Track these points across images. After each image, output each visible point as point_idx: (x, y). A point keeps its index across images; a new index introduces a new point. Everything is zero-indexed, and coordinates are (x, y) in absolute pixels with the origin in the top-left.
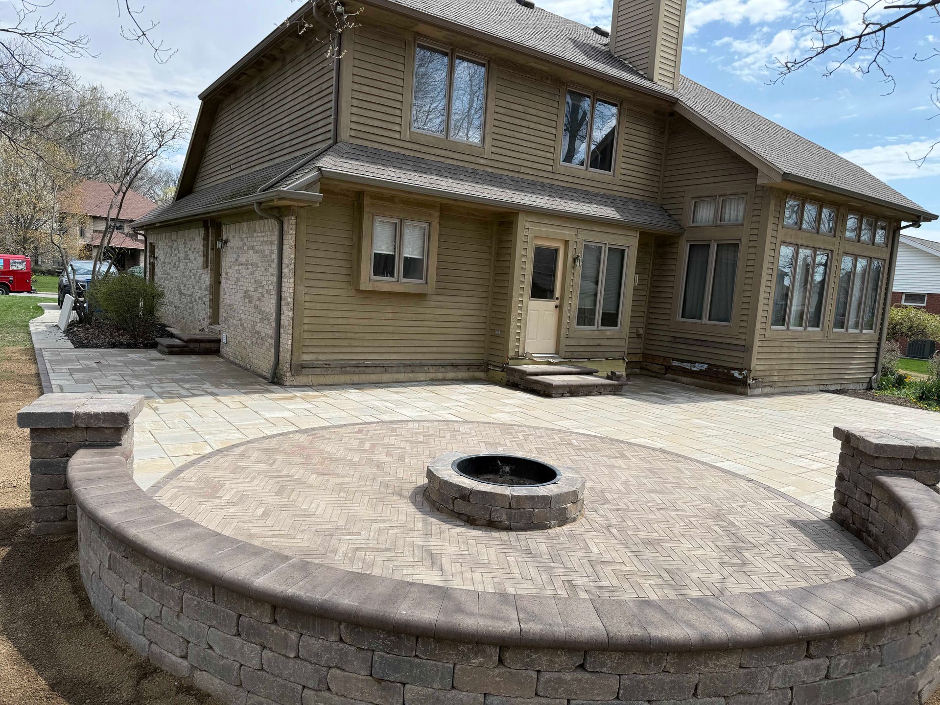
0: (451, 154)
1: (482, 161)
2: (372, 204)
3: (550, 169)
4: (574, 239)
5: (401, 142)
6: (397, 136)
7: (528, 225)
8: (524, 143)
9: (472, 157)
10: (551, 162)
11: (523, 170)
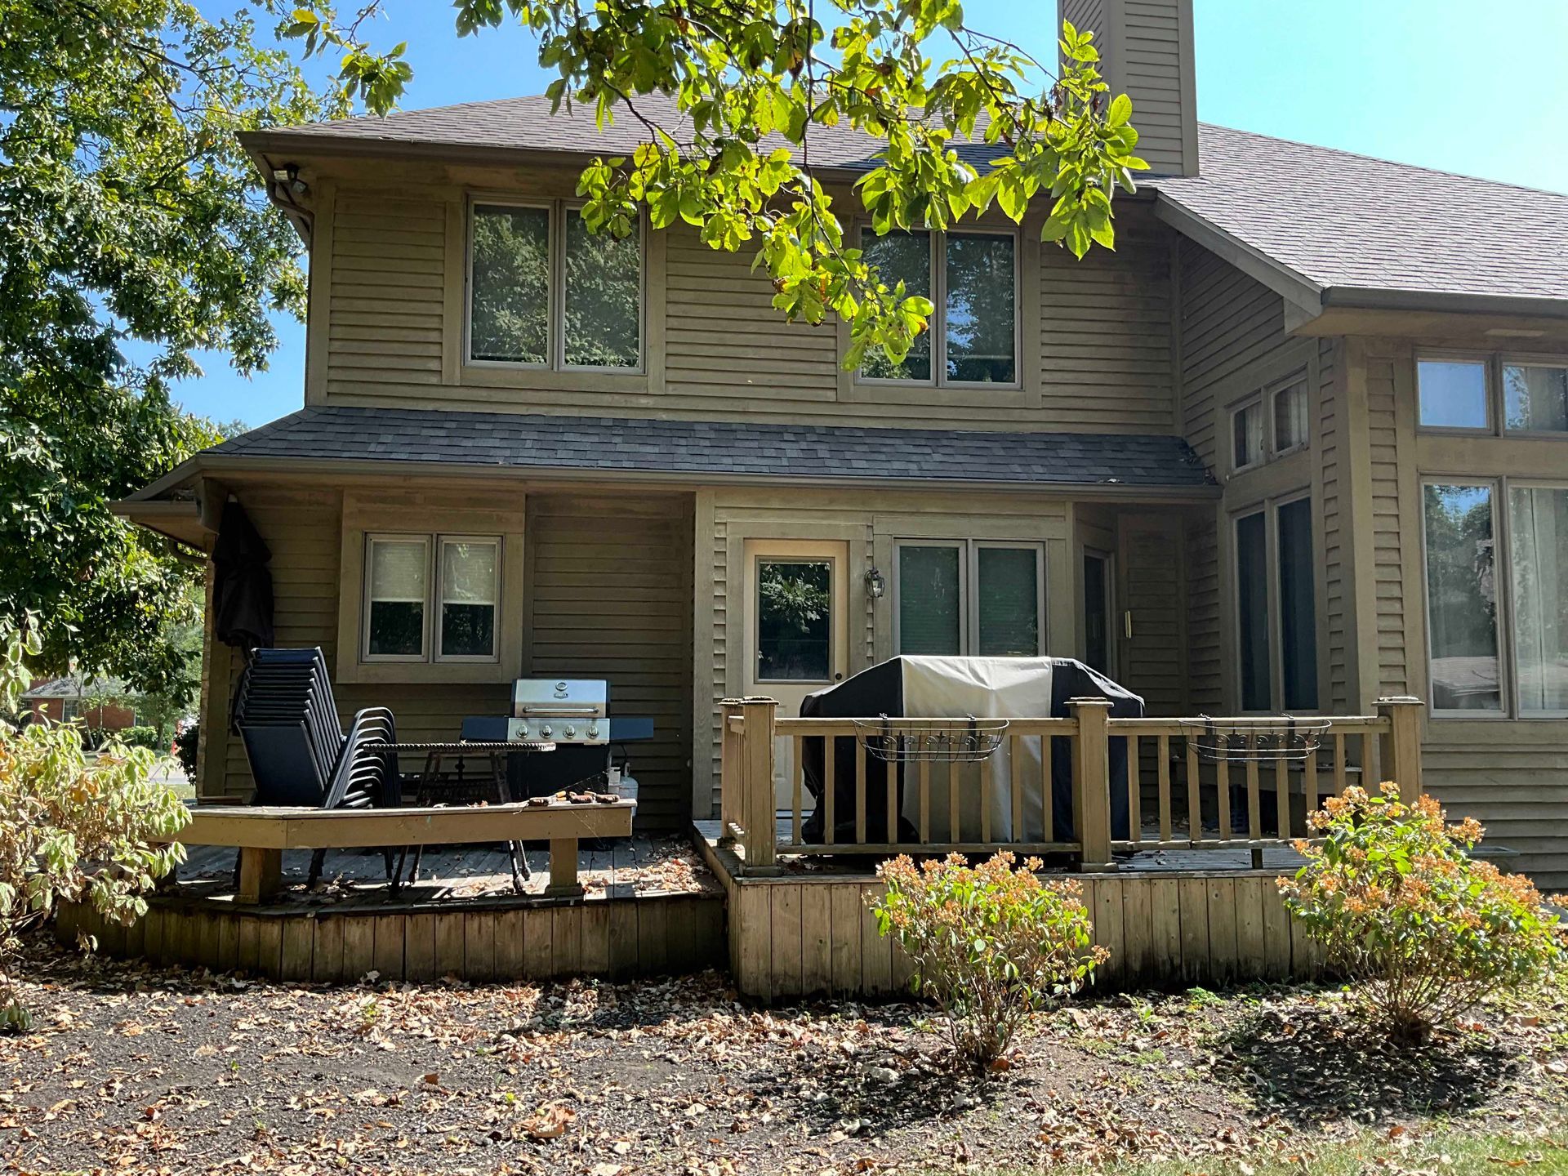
0: (564, 398)
1: (643, 401)
2: (361, 511)
3: (831, 395)
4: (865, 535)
5: (442, 390)
6: (434, 380)
7: (723, 516)
8: (750, 352)
9: (617, 397)
10: (830, 382)
11: (753, 407)
